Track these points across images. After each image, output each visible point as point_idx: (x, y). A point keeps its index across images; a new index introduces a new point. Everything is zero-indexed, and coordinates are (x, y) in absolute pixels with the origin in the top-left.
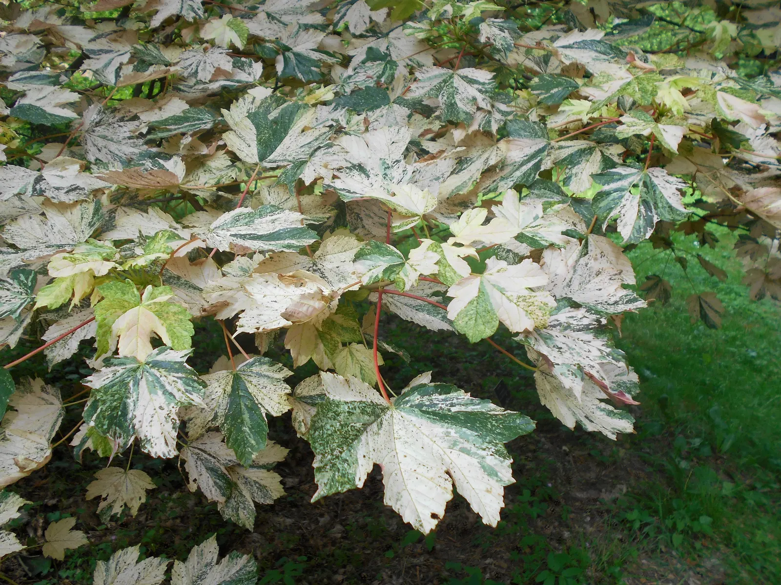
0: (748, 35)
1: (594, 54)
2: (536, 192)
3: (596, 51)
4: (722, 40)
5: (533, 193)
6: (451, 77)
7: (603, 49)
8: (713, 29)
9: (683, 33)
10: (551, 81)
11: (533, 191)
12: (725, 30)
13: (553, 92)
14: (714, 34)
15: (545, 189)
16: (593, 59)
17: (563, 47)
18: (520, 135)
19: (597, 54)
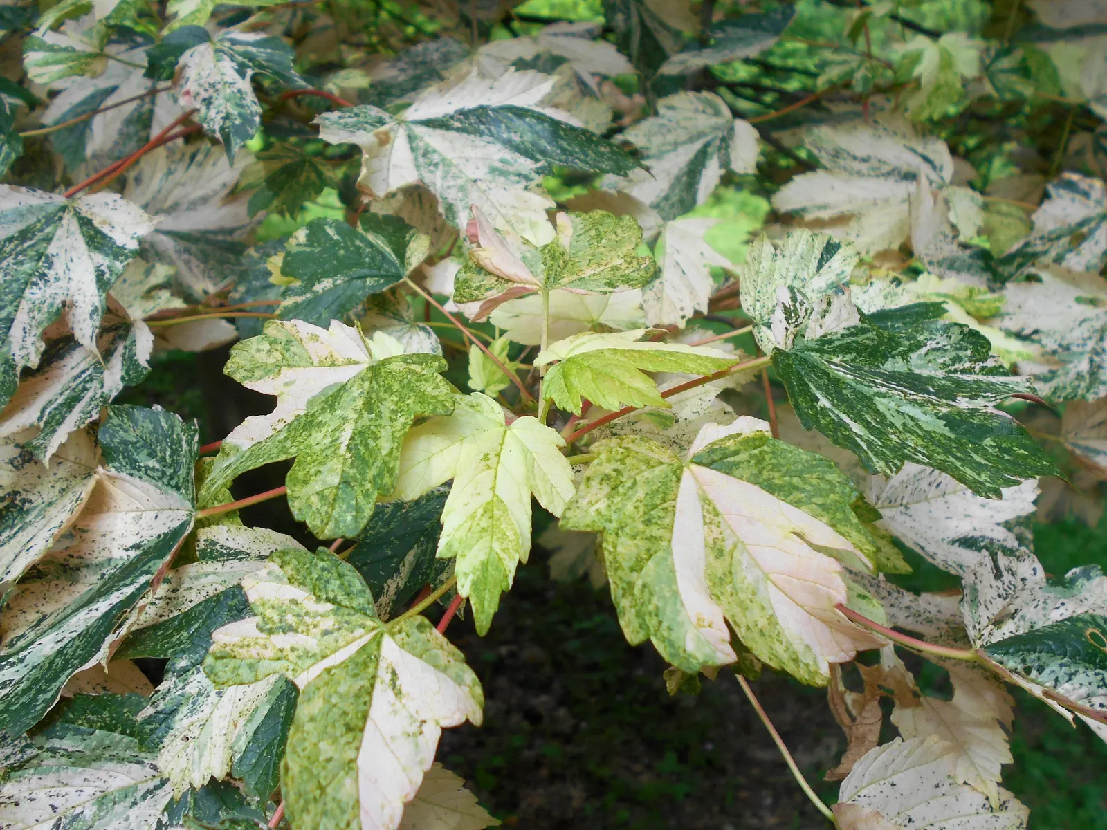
0: (1012, 71)
1: (497, 153)
2: (68, 744)
3: (508, 143)
4: (938, 88)
5: (54, 751)
6: (53, 219)
7: (528, 137)
8: (916, 59)
9: (845, 62)
10: (337, 243)
11: (56, 743)
12: (946, 62)
13: (318, 288)
14: (917, 71)
15: (110, 728)
16: (493, 170)
17: (430, 123)
18: (134, 466)
19: (508, 155)
